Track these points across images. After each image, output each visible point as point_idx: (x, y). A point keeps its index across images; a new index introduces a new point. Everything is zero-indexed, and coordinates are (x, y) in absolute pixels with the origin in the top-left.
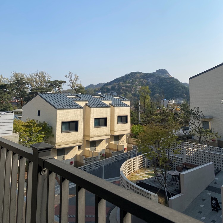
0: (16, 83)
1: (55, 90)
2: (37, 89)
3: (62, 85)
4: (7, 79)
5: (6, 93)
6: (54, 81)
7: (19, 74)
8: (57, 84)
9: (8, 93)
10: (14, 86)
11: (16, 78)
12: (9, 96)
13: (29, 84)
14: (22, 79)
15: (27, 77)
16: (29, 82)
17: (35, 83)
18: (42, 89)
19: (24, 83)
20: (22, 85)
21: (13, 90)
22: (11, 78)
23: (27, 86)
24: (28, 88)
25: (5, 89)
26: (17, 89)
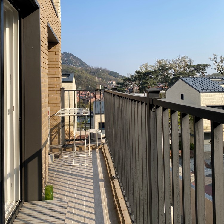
0: (160, 69)
1: (198, 74)
2: (180, 74)
3: (206, 68)
4: (152, 66)
5: (152, 79)
6: (197, 65)
7: (162, 61)
8: (201, 68)
9: (154, 79)
10: (158, 72)
11: (159, 65)
12: (155, 81)
13: (172, 69)
14: (165, 65)
15: (170, 63)
16: (172, 68)
17: (177, 69)
18: (185, 74)
19: (167, 69)
20: (166, 71)
21: (158, 76)
22: (155, 65)
23: (170, 72)
24: (171, 74)
25: (151, 76)
26: (161, 75)
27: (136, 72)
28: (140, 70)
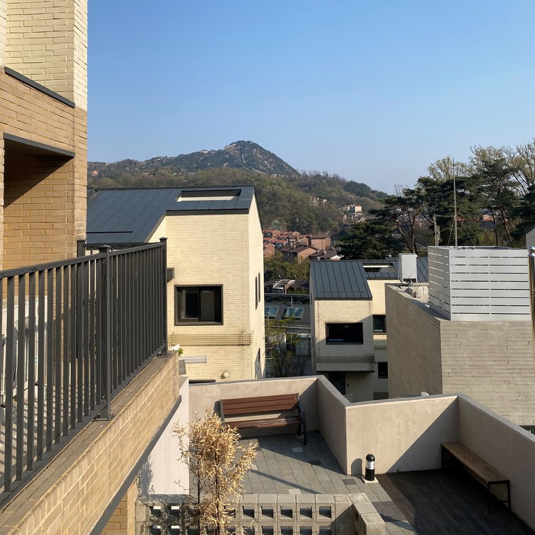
0: (484, 172)
4: (463, 166)
5: (465, 200)
7: (489, 151)
9: (470, 200)
10: (482, 179)
11: (483, 161)
12: (473, 206)
13: (520, 172)
14: (498, 161)
15: (512, 156)
16: (519, 168)
19: (506, 172)
20: (502, 176)
21: (481, 190)
22: (472, 161)
23: (513, 179)
24: (517, 184)
25: (462, 191)
26: (490, 189)
27: (420, 180)
28: (432, 177)
